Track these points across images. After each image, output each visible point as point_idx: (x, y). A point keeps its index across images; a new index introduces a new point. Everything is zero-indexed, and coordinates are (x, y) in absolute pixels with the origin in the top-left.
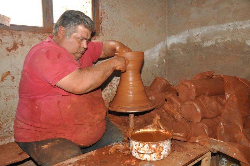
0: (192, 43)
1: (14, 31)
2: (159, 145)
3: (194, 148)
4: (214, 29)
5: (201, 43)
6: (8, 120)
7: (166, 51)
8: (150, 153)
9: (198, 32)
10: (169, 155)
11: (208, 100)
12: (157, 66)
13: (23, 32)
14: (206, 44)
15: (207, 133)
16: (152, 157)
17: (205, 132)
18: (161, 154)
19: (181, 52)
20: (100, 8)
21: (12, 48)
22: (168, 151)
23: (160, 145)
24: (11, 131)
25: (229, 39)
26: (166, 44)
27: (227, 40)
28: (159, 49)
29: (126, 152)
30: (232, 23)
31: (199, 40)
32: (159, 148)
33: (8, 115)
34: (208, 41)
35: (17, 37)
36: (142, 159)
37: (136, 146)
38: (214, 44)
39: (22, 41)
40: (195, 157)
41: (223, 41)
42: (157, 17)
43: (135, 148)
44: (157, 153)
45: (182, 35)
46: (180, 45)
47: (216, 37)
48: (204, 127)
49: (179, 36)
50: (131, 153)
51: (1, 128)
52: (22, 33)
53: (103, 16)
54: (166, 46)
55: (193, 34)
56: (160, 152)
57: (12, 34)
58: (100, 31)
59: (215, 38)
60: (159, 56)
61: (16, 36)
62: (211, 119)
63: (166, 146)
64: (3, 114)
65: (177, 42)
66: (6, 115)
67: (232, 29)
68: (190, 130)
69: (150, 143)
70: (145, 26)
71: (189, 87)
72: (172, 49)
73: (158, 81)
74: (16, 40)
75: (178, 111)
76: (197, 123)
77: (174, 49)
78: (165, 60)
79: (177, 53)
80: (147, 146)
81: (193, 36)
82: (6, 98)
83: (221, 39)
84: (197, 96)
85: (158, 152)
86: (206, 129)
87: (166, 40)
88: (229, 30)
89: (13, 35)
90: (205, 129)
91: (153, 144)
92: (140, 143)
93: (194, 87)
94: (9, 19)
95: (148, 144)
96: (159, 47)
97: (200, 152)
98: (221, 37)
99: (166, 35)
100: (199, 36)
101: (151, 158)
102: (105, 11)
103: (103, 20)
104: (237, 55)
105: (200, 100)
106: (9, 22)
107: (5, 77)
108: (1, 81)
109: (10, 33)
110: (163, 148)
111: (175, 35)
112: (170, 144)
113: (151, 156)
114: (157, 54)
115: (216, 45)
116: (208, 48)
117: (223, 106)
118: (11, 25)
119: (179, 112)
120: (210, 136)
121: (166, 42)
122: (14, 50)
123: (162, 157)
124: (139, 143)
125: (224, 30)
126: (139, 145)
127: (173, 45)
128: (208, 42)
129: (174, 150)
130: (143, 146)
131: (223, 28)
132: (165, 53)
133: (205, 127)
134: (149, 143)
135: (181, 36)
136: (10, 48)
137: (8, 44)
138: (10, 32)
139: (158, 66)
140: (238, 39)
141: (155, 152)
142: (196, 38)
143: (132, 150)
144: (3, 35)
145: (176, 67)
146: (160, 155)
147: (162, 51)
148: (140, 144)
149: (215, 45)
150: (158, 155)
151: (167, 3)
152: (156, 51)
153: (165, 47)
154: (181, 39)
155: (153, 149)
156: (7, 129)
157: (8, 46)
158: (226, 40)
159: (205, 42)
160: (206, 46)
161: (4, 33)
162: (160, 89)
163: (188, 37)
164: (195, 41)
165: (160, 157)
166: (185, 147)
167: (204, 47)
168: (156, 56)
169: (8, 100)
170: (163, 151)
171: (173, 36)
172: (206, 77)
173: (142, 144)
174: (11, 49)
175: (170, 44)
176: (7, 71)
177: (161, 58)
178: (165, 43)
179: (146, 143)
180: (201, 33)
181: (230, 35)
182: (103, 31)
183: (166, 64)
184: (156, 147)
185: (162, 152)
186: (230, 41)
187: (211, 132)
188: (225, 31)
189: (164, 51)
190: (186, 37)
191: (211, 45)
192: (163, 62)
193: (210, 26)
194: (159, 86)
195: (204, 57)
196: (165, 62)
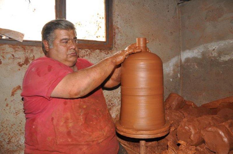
0: (208, 57)
1: (27, 47)
4: (232, 43)
5: (217, 57)
6: (18, 134)
9: (214, 47)
12: (171, 80)
14: (224, 58)
19: (196, 67)
20: (114, 23)
24: (20, 145)
26: (180, 59)
28: (173, 64)
31: (215, 54)
33: (17, 129)
34: (226, 56)
38: (232, 59)
39: (34, 56)
42: (171, 33)
46: (195, 59)
49: (194, 51)
51: (10, 142)
52: (35, 48)
53: (117, 31)
54: (181, 61)
55: (208, 48)
57: (24, 49)
58: (114, 45)
60: (174, 70)
61: (28, 52)
64: (12, 128)
65: (192, 56)
66: (16, 129)
70: (160, 41)
72: (187, 64)
73: (173, 98)
74: (28, 55)
77: (189, 64)
78: (179, 75)
79: (192, 68)
81: (209, 51)
82: (16, 113)
87: (181, 55)
89: (25, 51)
94: (23, 35)
96: (174, 61)
99: (180, 50)
100: (215, 50)
102: (119, 27)
103: (116, 35)
106: (22, 38)
107: (15, 91)
108: (12, 95)
111: (189, 49)
114: (172, 68)
116: (225, 62)
118: (24, 41)
121: (181, 56)
122: (25, 65)
127: (188, 60)
132: (179, 67)
135: (196, 51)
136: (21, 63)
137: (20, 59)
138: (22, 47)
139: (173, 80)
142: (213, 52)
144: (16, 51)
145: (191, 81)
147: (176, 65)
151: (181, 19)
152: (170, 65)
153: (179, 61)
154: (196, 53)
156: (16, 143)
157: (19, 61)
159: (222, 56)
160: (223, 61)
161: (16, 49)
162: (175, 106)
163: (203, 52)
164: (211, 55)
168: (170, 70)
169: (17, 114)
171: (187, 51)
174: (23, 63)
175: (185, 58)
176: (17, 86)
177: (175, 73)
180: (217, 47)
182: (116, 46)
183: (180, 78)
189: (178, 66)
190: (201, 52)
191: (229, 60)
192: (178, 77)
193: (228, 40)
194: (174, 103)
195: (221, 72)
196: (179, 76)
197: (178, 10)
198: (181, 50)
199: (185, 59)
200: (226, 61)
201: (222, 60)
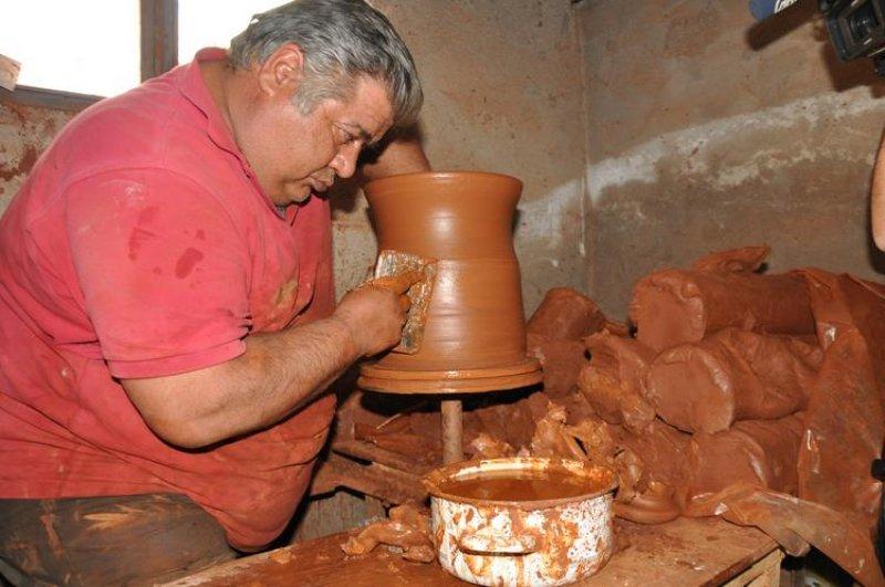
0: (676, 179)
1: (30, 109)
2: (558, 514)
3: (710, 539)
4: (752, 124)
5: (707, 176)
7: (587, 215)
8: (518, 548)
9: (694, 141)
10: (602, 566)
11: (755, 347)
12: (555, 263)
13: (62, 113)
14: (726, 177)
15: (759, 471)
16: (526, 570)
17: (752, 467)
18: (569, 556)
19: (640, 214)
21: (17, 166)
22: (599, 544)
23: (563, 517)
25: (807, 154)
26: (586, 191)
27: (800, 158)
28: (562, 207)
29: (418, 553)
30: (813, 100)
31: (700, 166)
32: (559, 529)
34: (734, 169)
35: (37, 129)
36: (481, 581)
37: (456, 521)
38: (753, 176)
40: (717, 573)
41: (785, 162)
42: (552, 99)
43: (451, 531)
44: (548, 551)
45: (640, 156)
46: (634, 189)
47: (760, 153)
48: (746, 450)
49: (631, 160)
50: (437, 558)
52: (60, 116)
54: (587, 198)
55: (677, 148)
56: (563, 550)
57: (22, 118)
59: (755, 156)
60: (564, 229)
61: (33, 128)
62: (769, 419)
63: (589, 522)
65: (624, 180)
67: (813, 119)
68: (686, 467)
69: (515, 503)
70: (511, 125)
71: (679, 293)
72: (608, 206)
73: (558, 303)
74: (34, 138)
75: (636, 390)
76: (716, 433)
77: (615, 206)
78: (582, 246)
79: (625, 219)
80: (501, 519)
81: (679, 156)
83: (779, 157)
84: (711, 331)
85: (553, 550)
86: (756, 455)
87: (586, 177)
88: (803, 123)
89: (24, 123)
90: (753, 457)
91: (530, 511)
92: (475, 510)
93: (697, 291)
94: (16, 66)
95: (506, 512)
96: (563, 196)
97: (735, 553)
98: (779, 151)
99: (584, 160)
100: (700, 152)
101: (520, 576)
104: (841, 207)
105: (726, 342)
106: (12, 75)
109: (15, 114)
110: (574, 531)
111: (615, 155)
112: (606, 516)
113: (522, 567)
114: (556, 222)
115: (762, 179)
116: (734, 191)
117: (813, 371)
118: (20, 89)
119: (641, 395)
120: (776, 485)
121: (586, 182)
122: (23, 174)
123: (571, 574)
124: (468, 507)
125: (788, 126)
126: (469, 517)
127: (610, 193)
128: (731, 172)
129: (623, 543)
130: (485, 521)
131: (783, 119)
132: (583, 221)
133: (752, 450)
134: (510, 508)
135: (636, 160)
136: (9, 168)
138: (13, 110)
139: (560, 264)
140: (841, 152)
141: (539, 546)
142: (692, 159)
143: (440, 542)
145: (623, 265)
146: (563, 560)
147: (570, 213)
148: (471, 510)
149: (758, 180)
150: (553, 560)
151: (583, 52)
152: (550, 211)
153: (582, 199)
154: (637, 167)
155: (531, 532)
158: (796, 160)
159: (723, 170)
160: (727, 187)
162: (565, 330)
163: (661, 160)
164: (686, 170)
165: (563, 573)
166: (669, 534)
167: (720, 189)
168: (551, 230)
170: (578, 543)
171: (609, 162)
172: (738, 267)
173: (483, 512)
174: (14, 169)
175: (600, 187)
177: (569, 239)
178: (583, 185)
179: (501, 508)
180: (705, 141)
181: (811, 140)
183: (587, 260)
184: (546, 526)
185: (571, 550)
186: (812, 160)
187: (777, 471)
188: (790, 129)
189: (578, 215)
190: (655, 160)
191: (744, 182)
192: (579, 253)
193: (738, 118)
194: (560, 320)
195: (722, 226)
196: (583, 251)
197: (572, 23)
198: (588, 159)
199: (603, 190)
200: (736, 188)
201: (722, 183)
